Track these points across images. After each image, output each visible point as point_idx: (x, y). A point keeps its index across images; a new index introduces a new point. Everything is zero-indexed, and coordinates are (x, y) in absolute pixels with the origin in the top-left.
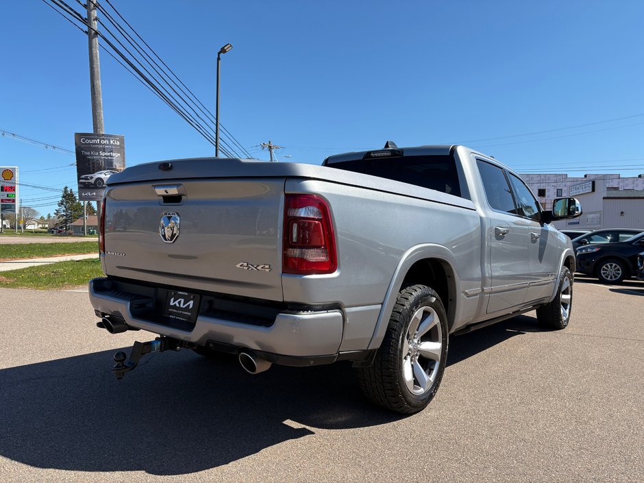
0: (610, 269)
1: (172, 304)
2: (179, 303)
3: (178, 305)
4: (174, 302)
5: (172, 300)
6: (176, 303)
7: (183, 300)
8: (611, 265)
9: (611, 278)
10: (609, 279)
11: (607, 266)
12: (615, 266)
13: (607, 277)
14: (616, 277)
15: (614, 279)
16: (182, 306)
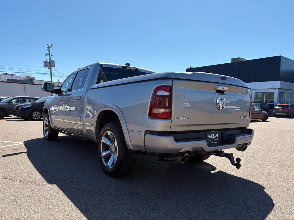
0: (36, 114)
1: (209, 137)
2: (212, 136)
3: (212, 137)
4: (210, 136)
5: (209, 136)
6: (211, 136)
7: (213, 135)
8: (36, 113)
9: (37, 118)
10: (36, 118)
11: (35, 113)
12: (38, 113)
13: (35, 118)
14: (38, 117)
15: (38, 118)
16: (214, 137)
